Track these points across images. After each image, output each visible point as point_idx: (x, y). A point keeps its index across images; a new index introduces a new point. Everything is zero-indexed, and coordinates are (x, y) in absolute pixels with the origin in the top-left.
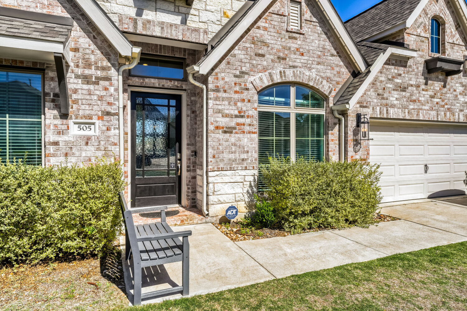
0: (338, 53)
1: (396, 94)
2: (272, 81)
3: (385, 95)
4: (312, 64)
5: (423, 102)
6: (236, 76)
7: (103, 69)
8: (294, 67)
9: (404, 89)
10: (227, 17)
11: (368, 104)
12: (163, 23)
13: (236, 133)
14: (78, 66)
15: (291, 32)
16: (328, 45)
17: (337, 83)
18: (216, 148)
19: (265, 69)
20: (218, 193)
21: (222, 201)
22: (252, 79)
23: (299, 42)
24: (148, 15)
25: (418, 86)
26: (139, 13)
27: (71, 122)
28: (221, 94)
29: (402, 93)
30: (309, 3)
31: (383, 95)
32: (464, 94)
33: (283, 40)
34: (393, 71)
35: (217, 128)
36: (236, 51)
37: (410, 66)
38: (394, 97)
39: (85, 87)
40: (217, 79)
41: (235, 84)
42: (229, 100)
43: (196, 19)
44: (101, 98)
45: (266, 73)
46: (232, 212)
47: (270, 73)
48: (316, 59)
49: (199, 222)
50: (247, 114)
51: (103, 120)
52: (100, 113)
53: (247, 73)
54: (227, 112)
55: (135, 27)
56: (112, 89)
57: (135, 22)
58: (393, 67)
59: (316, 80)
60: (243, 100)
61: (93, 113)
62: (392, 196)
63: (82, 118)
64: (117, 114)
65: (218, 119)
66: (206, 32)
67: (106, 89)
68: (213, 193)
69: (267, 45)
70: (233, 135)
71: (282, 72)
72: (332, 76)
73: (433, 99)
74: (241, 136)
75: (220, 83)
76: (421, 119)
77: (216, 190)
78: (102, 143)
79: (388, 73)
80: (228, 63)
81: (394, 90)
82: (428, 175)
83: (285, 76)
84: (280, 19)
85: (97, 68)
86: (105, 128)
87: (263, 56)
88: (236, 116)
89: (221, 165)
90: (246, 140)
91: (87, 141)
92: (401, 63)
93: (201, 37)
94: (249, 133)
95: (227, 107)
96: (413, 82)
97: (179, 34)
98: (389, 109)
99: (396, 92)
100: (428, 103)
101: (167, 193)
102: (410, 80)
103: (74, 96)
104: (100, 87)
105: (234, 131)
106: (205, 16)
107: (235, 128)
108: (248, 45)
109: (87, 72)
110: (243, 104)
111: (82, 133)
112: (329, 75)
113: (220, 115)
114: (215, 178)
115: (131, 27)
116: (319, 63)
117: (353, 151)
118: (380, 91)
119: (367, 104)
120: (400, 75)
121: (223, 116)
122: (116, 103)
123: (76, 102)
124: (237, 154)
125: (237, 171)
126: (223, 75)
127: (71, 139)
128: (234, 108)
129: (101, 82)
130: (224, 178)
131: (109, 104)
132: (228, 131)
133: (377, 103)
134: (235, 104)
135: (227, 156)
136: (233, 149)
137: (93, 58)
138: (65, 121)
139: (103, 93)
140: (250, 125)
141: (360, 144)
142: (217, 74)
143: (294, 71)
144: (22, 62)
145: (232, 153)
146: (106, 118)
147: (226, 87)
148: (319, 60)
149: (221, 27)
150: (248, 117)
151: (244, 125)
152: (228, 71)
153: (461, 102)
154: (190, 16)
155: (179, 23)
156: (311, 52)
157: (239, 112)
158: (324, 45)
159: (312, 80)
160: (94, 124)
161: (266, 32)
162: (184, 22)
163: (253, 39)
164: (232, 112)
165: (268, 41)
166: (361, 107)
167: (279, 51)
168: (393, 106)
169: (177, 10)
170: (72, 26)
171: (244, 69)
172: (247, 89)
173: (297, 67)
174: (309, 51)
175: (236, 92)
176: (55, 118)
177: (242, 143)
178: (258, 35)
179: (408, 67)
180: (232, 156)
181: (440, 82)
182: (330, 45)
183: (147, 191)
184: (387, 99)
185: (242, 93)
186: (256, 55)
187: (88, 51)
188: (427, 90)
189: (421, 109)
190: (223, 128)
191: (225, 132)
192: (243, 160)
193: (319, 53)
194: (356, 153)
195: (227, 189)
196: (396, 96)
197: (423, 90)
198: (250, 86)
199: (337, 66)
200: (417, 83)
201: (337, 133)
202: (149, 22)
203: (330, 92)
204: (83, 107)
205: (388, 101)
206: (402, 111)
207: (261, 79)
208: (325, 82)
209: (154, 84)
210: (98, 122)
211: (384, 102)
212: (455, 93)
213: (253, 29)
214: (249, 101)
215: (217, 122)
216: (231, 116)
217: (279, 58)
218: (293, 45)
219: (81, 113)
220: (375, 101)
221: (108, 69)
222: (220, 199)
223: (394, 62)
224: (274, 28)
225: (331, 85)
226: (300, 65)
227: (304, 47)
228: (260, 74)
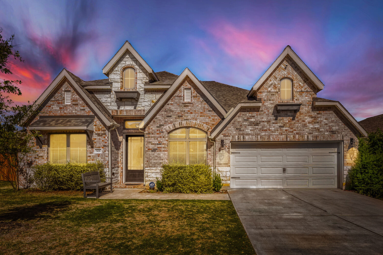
0: (213, 109)
1: (250, 128)
2: (175, 127)
3: (242, 129)
4: (197, 117)
5: (273, 130)
6: (157, 127)
7: (104, 131)
8: (187, 120)
9: (257, 124)
10: (154, 102)
11: (230, 134)
12: (127, 110)
13: (158, 151)
14: (96, 131)
15: (185, 103)
16: (207, 106)
17: (212, 124)
18: (148, 158)
19: (171, 122)
20: (149, 177)
21: (151, 180)
22: (165, 127)
23: (190, 108)
24: (122, 108)
25: (268, 122)
26: (119, 108)
27: (94, 149)
28: (151, 135)
29: (255, 127)
30: (196, 88)
31: (240, 129)
32: (313, 122)
33: (181, 108)
34: (248, 115)
35: (149, 149)
36: (158, 116)
37: (262, 111)
38: (249, 130)
39: (98, 137)
40: (149, 129)
41: (157, 130)
42: (154, 137)
43: (140, 106)
44: (103, 141)
45: (172, 124)
46: (152, 185)
47: (174, 124)
48: (199, 114)
49: (141, 188)
50: (162, 143)
51: (103, 148)
52: (103, 146)
53: (163, 125)
54: (153, 142)
55: (117, 114)
56: (106, 137)
57: (117, 111)
58: (248, 113)
59: (199, 124)
60: (161, 137)
61: (100, 146)
62: (255, 185)
63: (97, 148)
64: (108, 146)
65: (149, 146)
66: (144, 111)
67: (104, 137)
68: (147, 176)
69: (172, 111)
70: (156, 152)
71: (180, 122)
72: (209, 122)
73: (282, 128)
74: (160, 152)
75: (151, 131)
76: (271, 140)
77: (148, 175)
78: (103, 156)
79: (244, 116)
80: (154, 122)
81: (249, 125)
82: (286, 175)
83: (182, 125)
84: (179, 99)
85: (102, 131)
86: (104, 151)
87: (171, 116)
88: (157, 144)
89: (151, 165)
90: (162, 154)
91: (99, 155)
92: (254, 110)
93: (142, 113)
94: (164, 151)
95: (153, 140)
96: (265, 119)
97: (133, 113)
98: (245, 136)
99: (250, 127)
100: (278, 131)
101: (140, 177)
102: (262, 118)
103: (95, 141)
104: (103, 137)
105: (156, 151)
106: (144, 104)
107: (157, 149)
108: (163, 113)
109: (99, 132)
110: (161, 139)
111: (98, 153)
112: (207, 121)
113: (150, 144)
114: (148, 170)
115: (116, 113)
116: (201, 116)
117: (219, 159)
118: (238, 127)
119: (228, 134)
120: (254, 116)
121: (151, 144)
122: (108, 142)
123: (95, 142)
124: (158, 160)
125: (158, 168)
126: (152, 127)
127: (94, 155)
128: (156, 140)
129: (103, 135)
130: (152, 170)
131: (106, 143)
132: (154, 150)
133: (236, 133)
134: (157, 139)
135: (153, 161)
136: (156, 158)
137: (101, 127)
138: (92, 149)
139: (103, 139)
140: (164, 148)
141: (224, 156)
142: (149, 127)
143: (186, 122)
144: (81, 131)
145: (156, 160)
146: (104, 147)
147: (153, 132)
148: (201, 114)
149: (150, 107)
150: (163, 144)
151: (161, 148)
152: (154, 125)
153: (310, 128)
154: (138, 105)
155: (133, 109)
156: (197, 111)
157: (159, 142)
158: (204, 107)
159: (197, 125)
160: (101, 150)
161: (172, 106)
162: (135, 108)
163: (166, 110)
164: (156, 142)
165: (173, 110)
166: (224, 136)
167: (178, 113)
168: (248, 134)
169: (132, 104)
170: (95, 118)
171: (161, 123)
172: (163, 132)
173: (189, 119)
174: (195, 111)
175: (157, 134)
176: (90, 148)
177: (160, 155)
178: (168, 108)
179: (260, 111)
180: (156, 161)
181: (289, 117)
182: (208, 106)
183: (132, 176)
184: (243, 131)
185: (160, 134)
186: (167, 117)
187: (99, 125)
188: (277, 123)
189: (272, 135)
190: (151, 149)
191: (152, 151)
192: (161, 163)
193: (202, 111)
194: (221, 160)
195: (153, 175)
196: (250, 129)
197: (273, 123)
198: (164, 131)
199: (212, 116)
200: (268, 120)
201: (212, 150)
202: (122, 110)
203: (208, 130)
204: (98, 144)
205: (245, 132)
206: (255, 137)
207: (169, 127)
208: (205, 125)
209: (132, 131)
210: (102, 149)
211: (241, 132)
212: (304, 123)
213: (166, 105)
214: (164, 137)
215: (149, 147)
216: (155, 144)
217: (178, 116)
218: (186, 109)
219: (97, 146)
220: (235, 132)
221: (105, 130)
222: (150, 179)
223: (249, 110)
224: (176, 103)
225: (208, 126)
226: (191, 118)
227: (192, 109)
228: (169, 125)
